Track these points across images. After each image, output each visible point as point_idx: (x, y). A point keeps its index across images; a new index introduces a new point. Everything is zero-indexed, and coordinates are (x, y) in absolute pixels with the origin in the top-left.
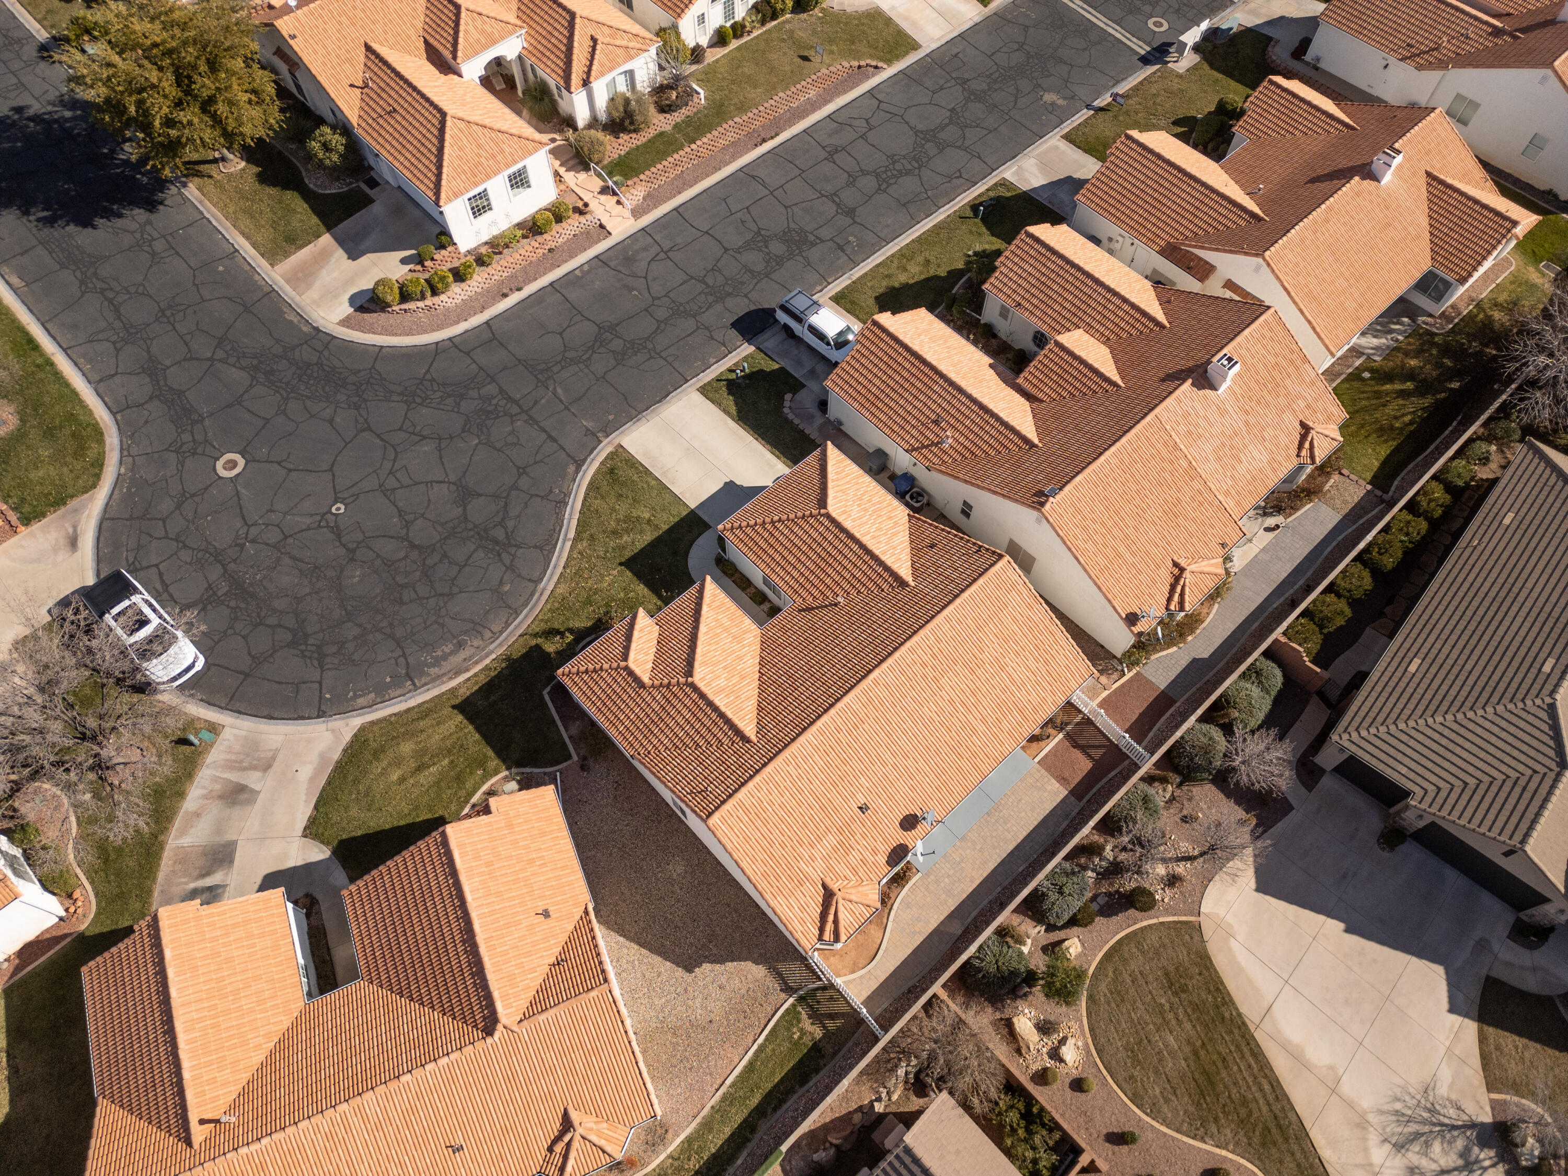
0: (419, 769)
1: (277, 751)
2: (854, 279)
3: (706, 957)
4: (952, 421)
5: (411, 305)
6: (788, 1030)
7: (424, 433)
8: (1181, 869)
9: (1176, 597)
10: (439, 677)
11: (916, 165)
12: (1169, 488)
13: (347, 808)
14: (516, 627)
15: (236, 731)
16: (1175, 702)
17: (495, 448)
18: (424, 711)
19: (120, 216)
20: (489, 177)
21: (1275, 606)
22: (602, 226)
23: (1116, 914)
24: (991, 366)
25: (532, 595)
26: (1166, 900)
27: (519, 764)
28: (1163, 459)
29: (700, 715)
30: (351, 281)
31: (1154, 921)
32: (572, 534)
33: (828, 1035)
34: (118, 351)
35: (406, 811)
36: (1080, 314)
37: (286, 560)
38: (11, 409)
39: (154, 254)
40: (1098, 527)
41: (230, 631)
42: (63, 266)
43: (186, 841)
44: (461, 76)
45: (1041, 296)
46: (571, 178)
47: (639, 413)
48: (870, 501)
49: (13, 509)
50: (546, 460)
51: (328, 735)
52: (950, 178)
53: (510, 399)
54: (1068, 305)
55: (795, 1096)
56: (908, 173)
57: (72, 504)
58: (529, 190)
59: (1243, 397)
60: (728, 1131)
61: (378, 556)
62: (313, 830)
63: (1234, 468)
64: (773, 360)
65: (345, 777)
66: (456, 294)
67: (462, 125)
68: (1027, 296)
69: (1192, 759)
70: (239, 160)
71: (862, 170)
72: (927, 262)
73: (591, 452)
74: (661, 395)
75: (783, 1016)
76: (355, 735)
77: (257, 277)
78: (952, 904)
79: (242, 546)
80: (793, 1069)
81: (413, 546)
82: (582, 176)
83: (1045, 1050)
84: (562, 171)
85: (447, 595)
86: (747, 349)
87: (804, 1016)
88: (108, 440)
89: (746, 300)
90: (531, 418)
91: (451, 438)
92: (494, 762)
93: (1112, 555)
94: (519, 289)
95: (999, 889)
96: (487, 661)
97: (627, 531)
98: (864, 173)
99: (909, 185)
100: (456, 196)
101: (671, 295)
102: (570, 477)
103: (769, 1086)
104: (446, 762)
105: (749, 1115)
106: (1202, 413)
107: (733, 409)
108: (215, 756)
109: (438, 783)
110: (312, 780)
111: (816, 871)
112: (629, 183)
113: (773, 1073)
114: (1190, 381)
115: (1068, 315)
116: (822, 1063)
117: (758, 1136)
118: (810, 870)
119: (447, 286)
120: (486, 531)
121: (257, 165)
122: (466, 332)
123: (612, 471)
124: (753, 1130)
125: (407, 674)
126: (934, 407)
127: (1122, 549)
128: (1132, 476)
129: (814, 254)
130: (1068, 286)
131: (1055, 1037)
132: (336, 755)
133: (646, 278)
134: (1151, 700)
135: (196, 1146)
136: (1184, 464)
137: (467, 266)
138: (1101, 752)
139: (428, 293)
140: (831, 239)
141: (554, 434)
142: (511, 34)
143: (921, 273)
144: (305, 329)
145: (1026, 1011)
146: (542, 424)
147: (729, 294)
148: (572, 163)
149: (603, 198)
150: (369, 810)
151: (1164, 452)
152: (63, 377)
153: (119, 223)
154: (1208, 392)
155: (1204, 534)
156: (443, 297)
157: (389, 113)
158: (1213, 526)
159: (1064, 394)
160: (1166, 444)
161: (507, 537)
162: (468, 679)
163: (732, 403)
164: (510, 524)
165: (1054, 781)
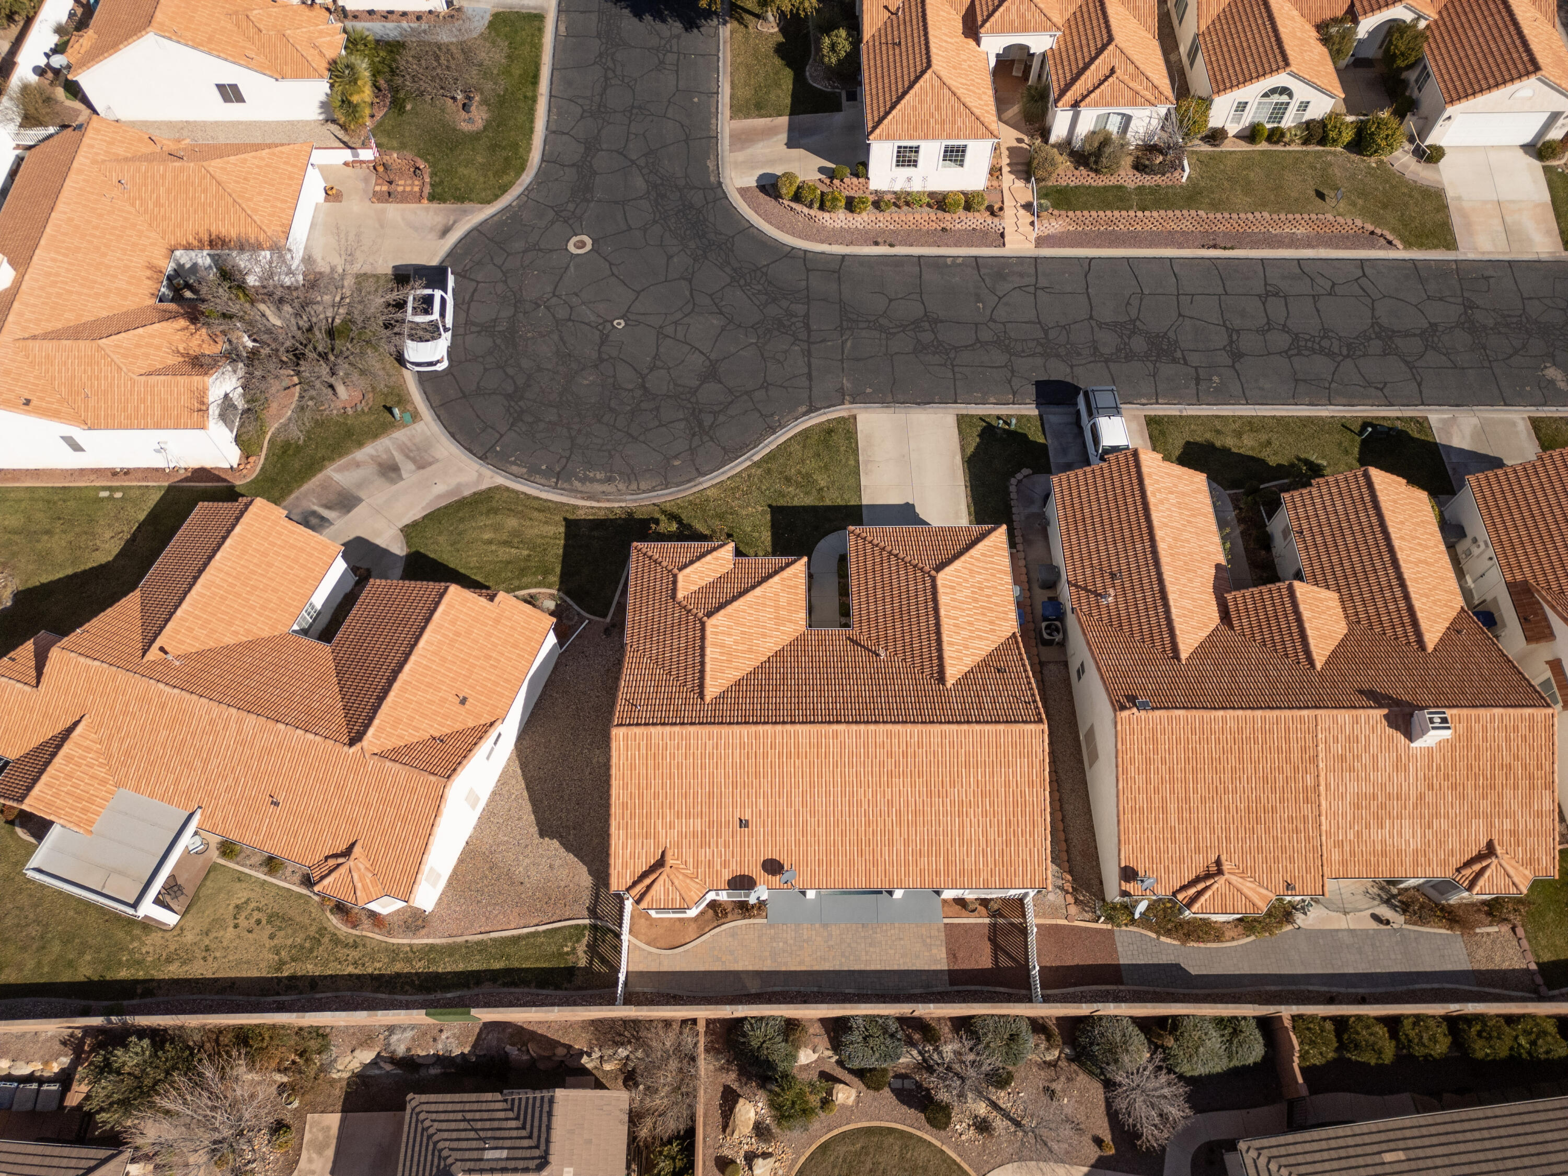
0: (506, 543)
1: (437, 460)
2: (1185, 413)
3: (561, 836)
4: (1127, 585)
5: (798, 207)
6: (565, 939)
7: (724, 309)
8: (1000, 1124)
9: (1192, 891)
10: (577, 491)
11: (1345, 352)
12: (1274, 790)
13: (440, 533)
14: (658, 496)
15: (425, 428)
16: (1122, 983)
17: (762, 355)
18: (545, 507)
19: (664, 21)
20: (926, 138)
21: (1311, 988)
22: (1002, 235)
23: (910, 1107)
24: (1218, 567)
25: (689, 481)
26: (964, 1137)
27: (568, 593)
28: (1288, 760)
29: (690, 651)
30: (772, 162)
31: (938, 1144)
32: (756, 458)
33: (588, 970)
34: (582, 117)
35: (472, 565)
36: (1352, 580)
37: (555, 337)
38: (485, 116)
39: (662, 62)
40: (1164, 769)
41: (481, 359)
42: (599, 36)
43: (337, 477)
44: (979, 45)
45: (1329, 539)
46: (1008, 179)
47: (894, 402)
48: (989, 596)
49: (432, 185)
50: (790, 390)
51: (475, 475)
52: (1369, 384)
53: (807, 326)
54: (1347, 564)
55: (526, 990)
56: (1330, 354)
57: (467, 205)
58: (960, 168)
59: (1439, 769)
60: (461, 967)
61: (614, 376)
62: (409, 531)
63: (1368, 826)
64: (1044, 433)
65: (458, 511)
66: (839, 219)
67: (937, 82)
68: (1316, 530)
69: (1092, 1044)
70: (775, 25)
71: (1284, 326)
72: (1269, 443)
73: (829, 407)
74: (924, 399)
75: (571, 927)
76: (490, 489)
77: (714, 121)
78: (768, 966)
79: (539, 306)
80: (543, 969)
81: (643, 386)
82: (1020, 184)
83: (746, 1147)
84: (1006, 169)
85: (633, 437)
86: (1031, 410)
87: (585, 941)
88: (524, 176)
89: (1068, 370)
90: (809, 351)
91: (739, 326)
92: (554, 579)
93: (1157, 803)
94: (891, 245)
95: (816, 989)
96: (616, 505)
97: (798, 485)
98: (1285, 328)
99: (1320, 365)
100: (888, 138)
101: (1009, 325)
102: (796, 414)
103: (516, 965)
104: (526, 552)
105: (485, 971)
106: (1374, 750)
107: (970, 450)
108: (400, 435)
109: (509, 562)
110: (439, 497)
111: (667, 837)
112: (1056, 212)
113: (527, 958)
114: (1386, 711)
115: (1339, 573)
116: (565, 985)
117: (476, 991)
118: (662, 832)
119: (834, 208)
120: (700, 411)
121: (784, 37)
122: (823, 253)
123: (830, 432)
124: (478, 983)
125: (559, 473)
126: (1123, 561)
127: (1172, 807)
128: (1241, 751)
129: (1167, 369)
130: (1362, 547)
131: (763, 1147)
132: (467, 493)
133: (1000, 298)
134: (1100, 962)
135: (145, 660)
136: (1310, 781)
137: (862, 201)
138: (1010, 964)
139: (816, 205)
140: (1196, 368)
141: (814, 373)
142: (1045, 30)
143: (1252, 448)
144: (712, 179)
145: (760, 1105)
146: (812, 360)
147: (1058, 356)
148: (1020, 168)
149: (1022, 212)
150: (452, 545)
151: (1295, 756)
152: (533, 115)
153: (659, 25)
154: (1400, 737)
155: (1276, 860)
156: (827, 215)
157: (894, 44)
158: (1292, 860)
159: (1258, 637)
160: (1304, 750)
161: (711, 427)
162: (592, 508)
163: (974, 444)
164: (721, 418)
165: (944, 949)
